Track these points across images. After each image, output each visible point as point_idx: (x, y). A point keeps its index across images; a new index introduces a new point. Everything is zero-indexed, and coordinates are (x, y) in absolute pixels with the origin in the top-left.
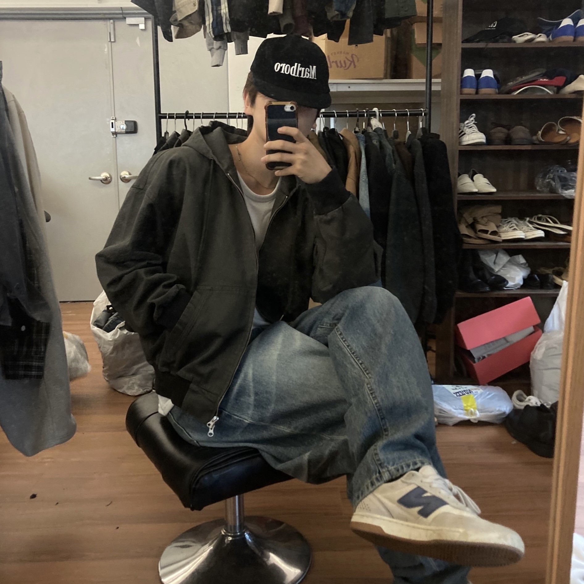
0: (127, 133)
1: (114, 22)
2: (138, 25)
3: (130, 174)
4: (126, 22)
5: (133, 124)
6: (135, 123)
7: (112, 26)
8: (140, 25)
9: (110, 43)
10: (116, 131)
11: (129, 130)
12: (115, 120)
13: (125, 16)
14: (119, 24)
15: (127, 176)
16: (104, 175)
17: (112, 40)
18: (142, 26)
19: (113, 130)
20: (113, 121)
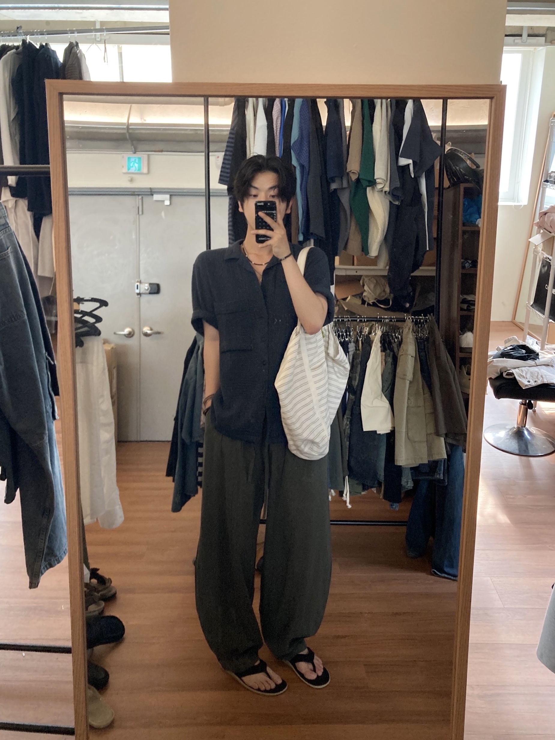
0: (150, 293)
1: (142, 198)
2: (163, 201)
3: (151, 329)
4: (153, 198)
5: (156, 286)
6: (158, 286)
7: (140, 201)
8: (165, 201)
9: (138, 216)
10: (141, 292)
11: (152, 292)
12: (140, 282)
13: (152, 193)
14: (146, 199)
15: (149, 332)
16: (127, 331)
17: (140, 213)
18: (167, 203)
19: (137, 291)
20: (138, 284)
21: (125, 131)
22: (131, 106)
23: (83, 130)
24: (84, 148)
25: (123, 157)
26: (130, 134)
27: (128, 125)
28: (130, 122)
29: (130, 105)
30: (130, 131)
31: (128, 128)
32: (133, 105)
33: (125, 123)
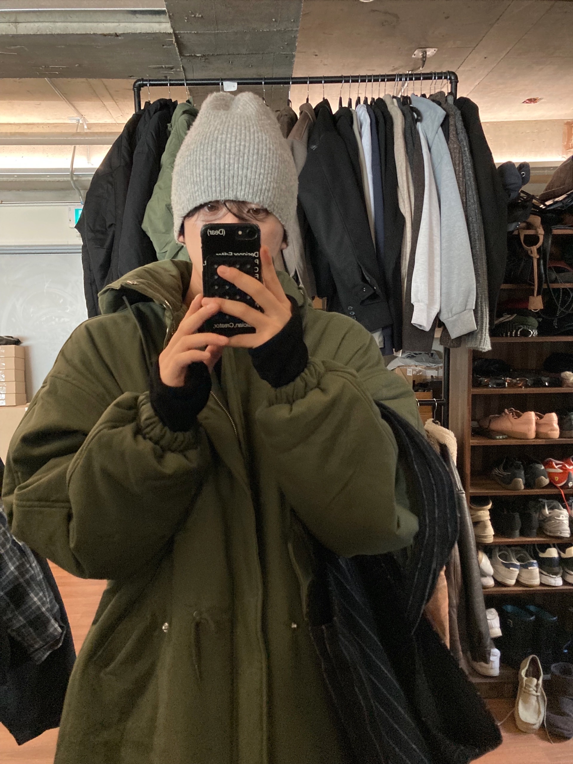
21: (69, 179)
22: (75, 147)
23: (18, 179)
24: (22, 200)
25: (70, 209)
26: (74, 181)
27: (72, 171)
28: (74, 167)
29: (73, 146)
30: (74, 178)
31: (72, 174)
32: (77, 146)
33: (68, 169)
